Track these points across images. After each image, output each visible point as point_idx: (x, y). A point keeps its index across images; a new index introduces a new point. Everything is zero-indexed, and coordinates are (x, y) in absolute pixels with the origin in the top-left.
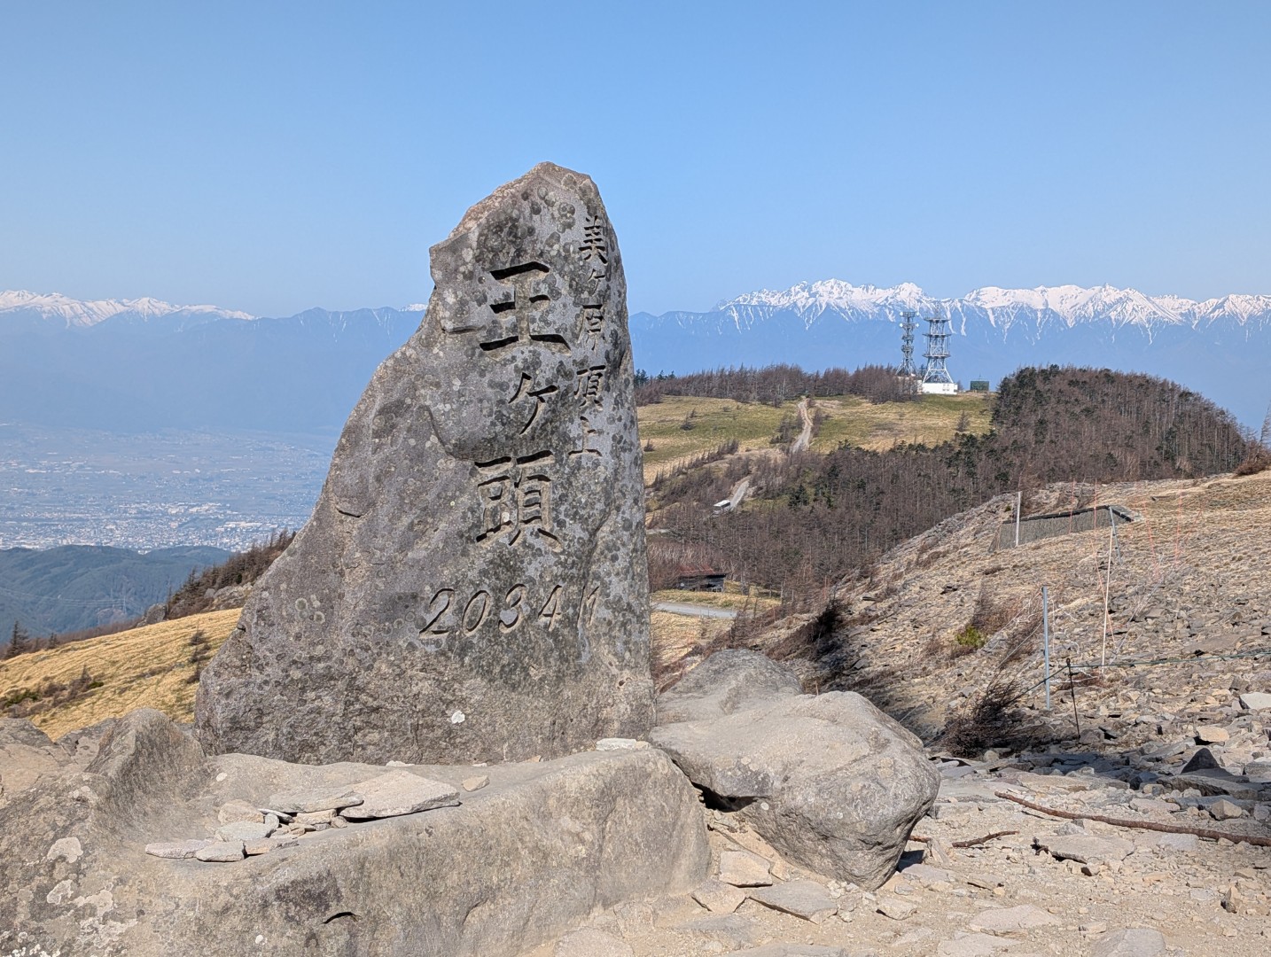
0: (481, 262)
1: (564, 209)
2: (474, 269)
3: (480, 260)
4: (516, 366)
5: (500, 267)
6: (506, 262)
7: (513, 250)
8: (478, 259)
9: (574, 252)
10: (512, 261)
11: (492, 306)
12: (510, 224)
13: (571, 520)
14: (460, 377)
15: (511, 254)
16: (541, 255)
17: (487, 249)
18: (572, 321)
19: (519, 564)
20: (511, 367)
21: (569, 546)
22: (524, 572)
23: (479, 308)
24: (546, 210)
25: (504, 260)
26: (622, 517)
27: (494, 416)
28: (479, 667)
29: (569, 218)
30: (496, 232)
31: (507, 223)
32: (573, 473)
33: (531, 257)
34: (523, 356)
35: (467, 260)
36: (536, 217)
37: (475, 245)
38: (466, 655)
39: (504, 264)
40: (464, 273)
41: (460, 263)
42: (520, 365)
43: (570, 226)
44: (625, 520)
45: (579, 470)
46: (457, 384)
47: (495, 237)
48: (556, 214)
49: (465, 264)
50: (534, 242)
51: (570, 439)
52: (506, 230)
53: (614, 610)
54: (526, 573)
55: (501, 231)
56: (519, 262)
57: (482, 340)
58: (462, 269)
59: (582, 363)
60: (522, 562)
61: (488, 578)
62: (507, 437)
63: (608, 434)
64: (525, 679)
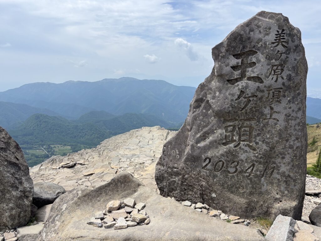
0: (229, 52)
1: (266, 28)
2: (226, 55)
3: (228, 51)
4: (239, 88)
5: (236, 53)
6: (239, 51)
7: (241, 46)
8: (227, 51)
9: (269, 44)
10: (241, 50)
11: (231, 67)
12: (239, 37)
13: (261, 142)
14: (219, 91)
15: (241, 48)
16: (254, 47)
17: (231, 47)
18: (266, 71)
19: (237, 154)
20: (237, 88)
21: (260, 151)
22: (239, 157)
23: (226, 68)
24: (257, 30)
25: (238, 50)
26: (289, 144)
27: (229, 105)
28: (219, 183)
29: (268, 31)
30: (234, 41)
31: (238, 37)
32: (264, 126)
33: (249, 48)
34: (242, 84)
35: (223, 51)
36: (252, 33)
37: (226, 46)
38: (215, 179)
39: (238, 51)
40: (221, 56)
41: (220, 52)
42: (240, 87)
43: (268, 34)
44: (290, 145)
45: (267, 125)
46: (217, 94)
47: (234, 42)
48: (262, 31)
49: (221, 53)
50: (251, 42)
51: (264, 114)
52: (238, 39)
53: (281, 176)
54: (240, 158)
55: (236, 40)
56: (244, 50)
57: (227, 79)
58: (221, 55)
59: (269, 87)
60: (238, 154)
61: (224, 157)
62: (234, 112)
63: (283, 113)
64: (237, 191)
